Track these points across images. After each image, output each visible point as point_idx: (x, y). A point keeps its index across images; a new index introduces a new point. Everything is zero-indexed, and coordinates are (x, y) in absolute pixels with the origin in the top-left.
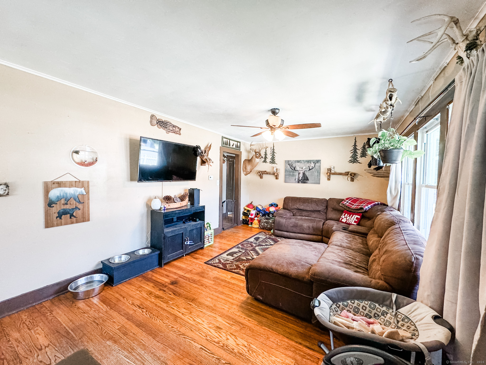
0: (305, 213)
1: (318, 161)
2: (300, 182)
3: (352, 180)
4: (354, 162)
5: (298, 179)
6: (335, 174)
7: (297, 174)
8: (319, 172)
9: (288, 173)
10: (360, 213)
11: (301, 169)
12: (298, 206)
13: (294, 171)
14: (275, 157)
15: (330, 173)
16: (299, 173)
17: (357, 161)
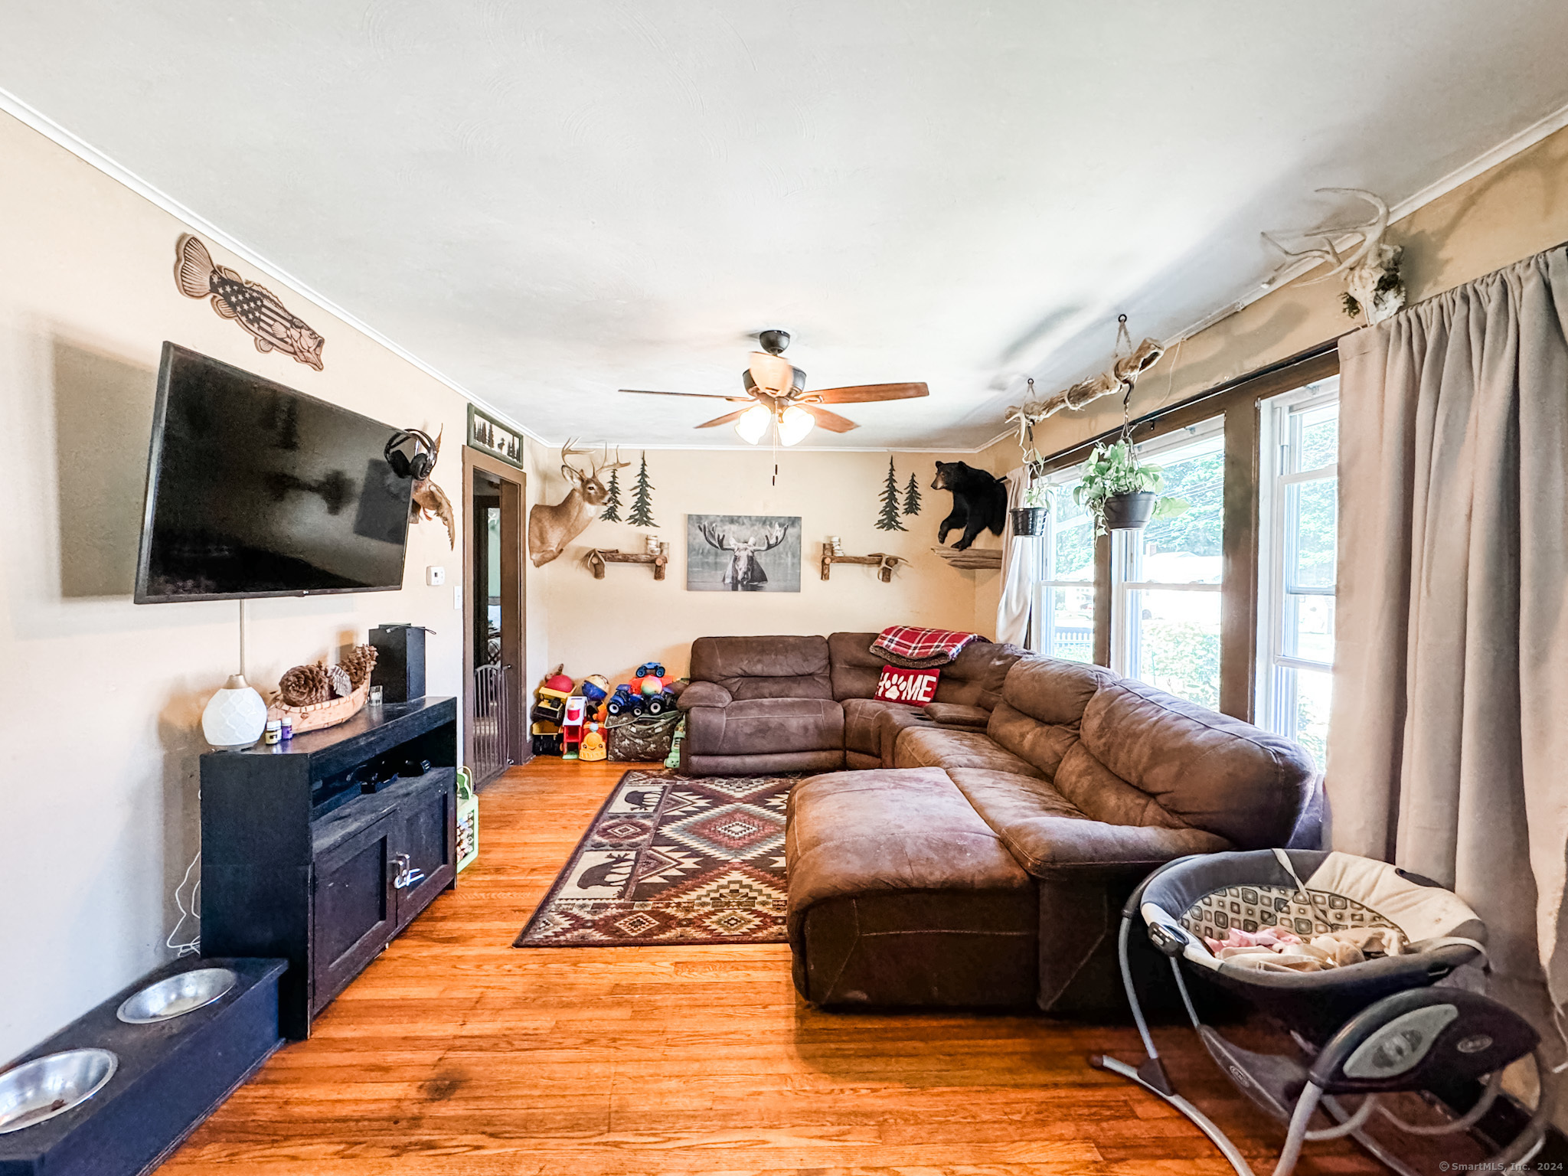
0: (767, 687)
1: (794, 521)
2: (739, 586)
3: (886, 575)
4: (889, 526)
5: (734, 578)
6: (843, 560)
7: (728, 559)
8: (797, 555)
9: (700, 556)
10: (933, 667)
11: (742, 546)
12: (745, 665)
13: (720, 551)
14: (648, 500)
15: (829, 557)
16: (736, 559)
17: (897, 523)
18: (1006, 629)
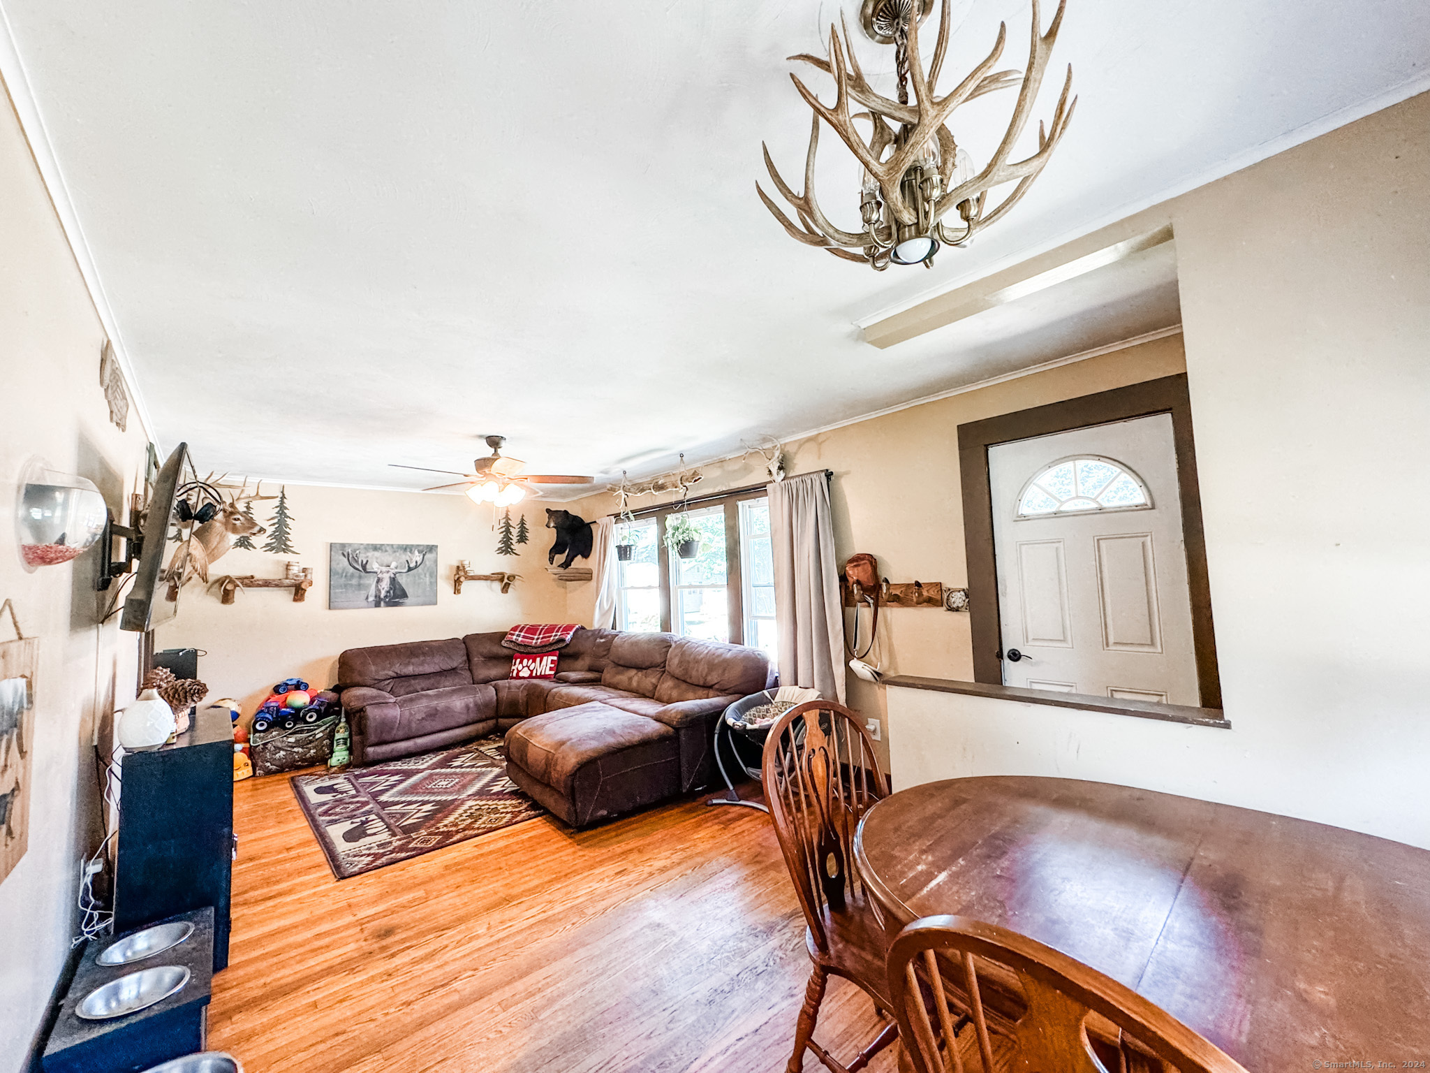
0: (417, 684)
1: (432, 549)
2: (382, 603)
3: (505, 589)
4: (507, 552)
5: (377, 596)
6: (473, 578)
7: (371, 581)
8: (433, 574)
9: (343, 579)
11: (384, 569)
12: (399, 668)
13: (363, 574)
14: (288, 530)
15: (460, 577)
16: (379, 581)
17: (512, 549)
18: (599, 620)
